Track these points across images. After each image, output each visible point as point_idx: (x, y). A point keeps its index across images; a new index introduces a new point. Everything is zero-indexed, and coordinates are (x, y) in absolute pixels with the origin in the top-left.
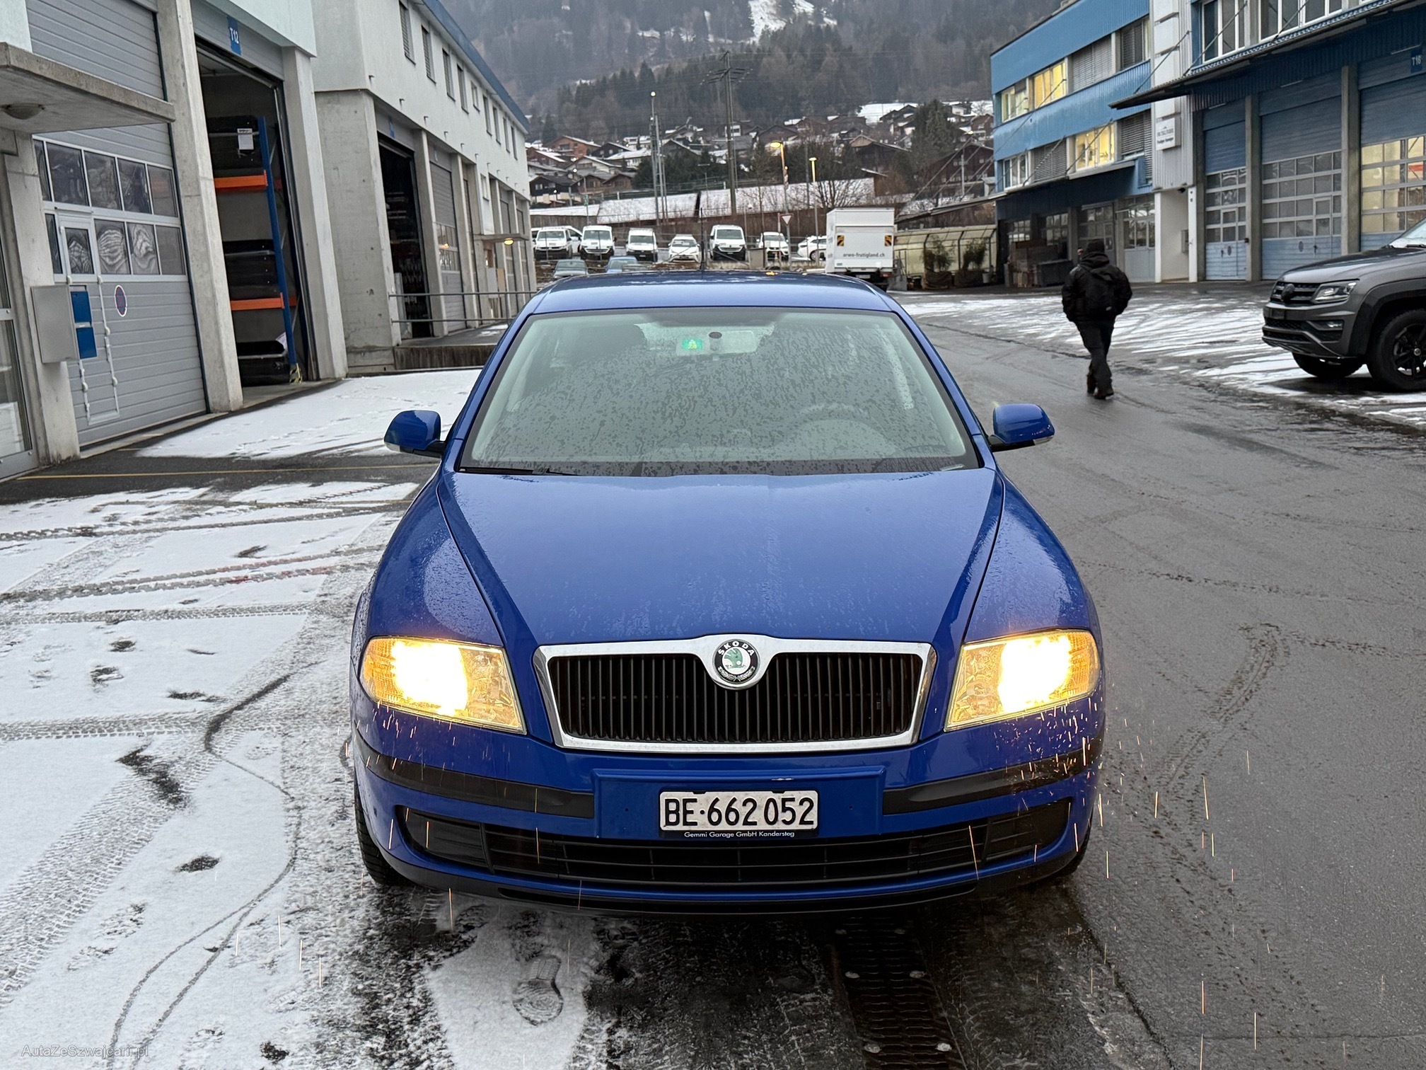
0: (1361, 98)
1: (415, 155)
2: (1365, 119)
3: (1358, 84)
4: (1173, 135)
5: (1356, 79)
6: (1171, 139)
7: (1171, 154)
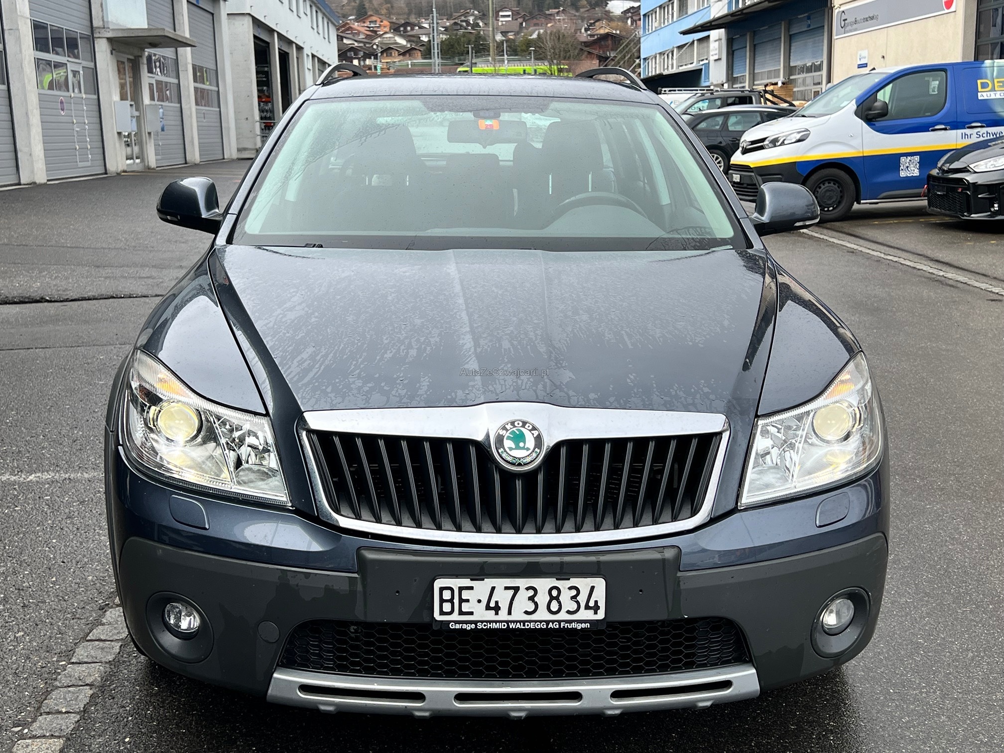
0: (791, 38)
1: (270, 44)
2: (792, 51)
3: (789, 32)
4: (717, 52)
5: (788, 29)
6: (716, 54)
7: (719, 62)
